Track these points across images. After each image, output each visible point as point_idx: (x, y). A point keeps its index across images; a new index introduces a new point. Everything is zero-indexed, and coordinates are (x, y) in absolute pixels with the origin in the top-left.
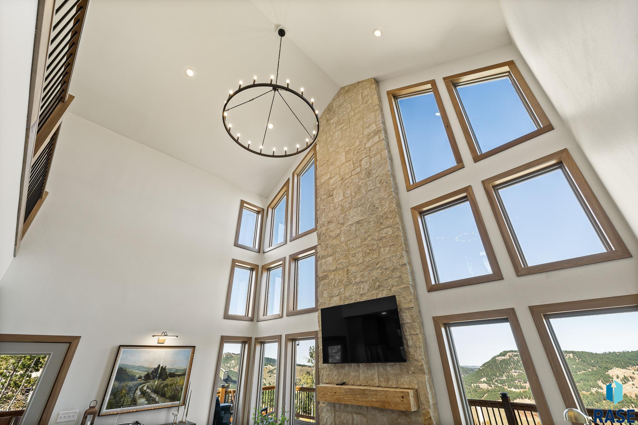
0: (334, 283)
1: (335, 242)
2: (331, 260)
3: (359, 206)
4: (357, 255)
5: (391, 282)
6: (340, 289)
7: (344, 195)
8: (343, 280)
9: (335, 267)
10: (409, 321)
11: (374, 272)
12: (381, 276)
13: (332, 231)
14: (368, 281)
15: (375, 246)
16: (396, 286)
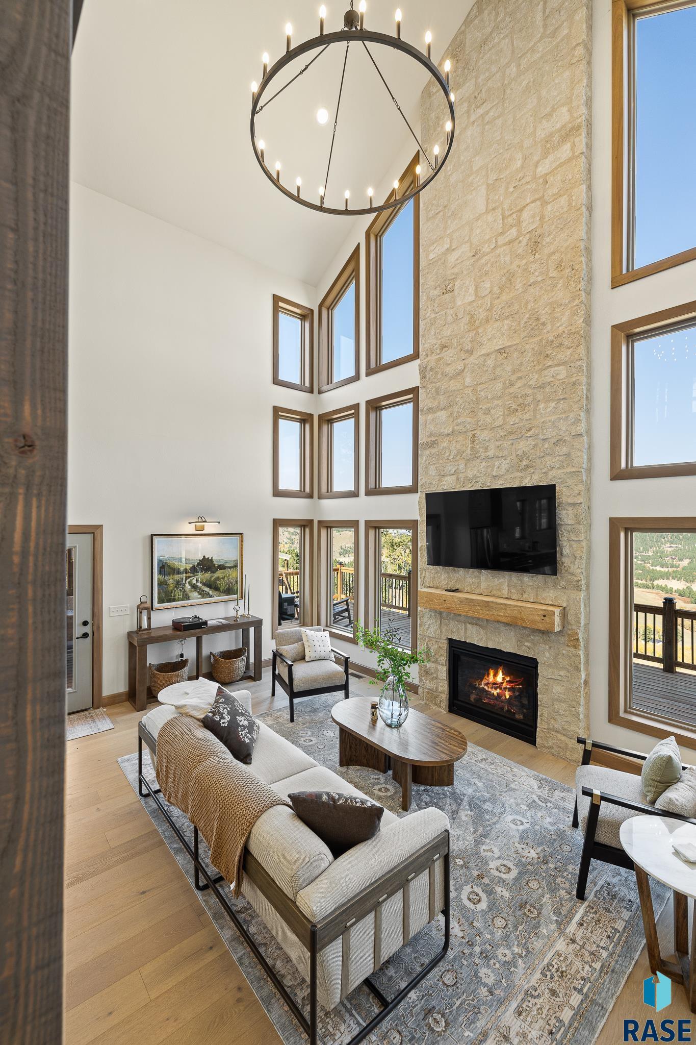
0: (447, 454)
1: (454, 385)
2: (444, 417)
3: (507, 318)
4: (493, 411)
5: (549, 461)
6: (458, 465)
7: (476, 291)
8: (463, 452)
9: (451, 430)
10: (570, 522)
11: (522, 443)
12: (533, 451)
13: (449, 364)
14: (508, 457)
15: (530, 399)
16: (558, 468)
